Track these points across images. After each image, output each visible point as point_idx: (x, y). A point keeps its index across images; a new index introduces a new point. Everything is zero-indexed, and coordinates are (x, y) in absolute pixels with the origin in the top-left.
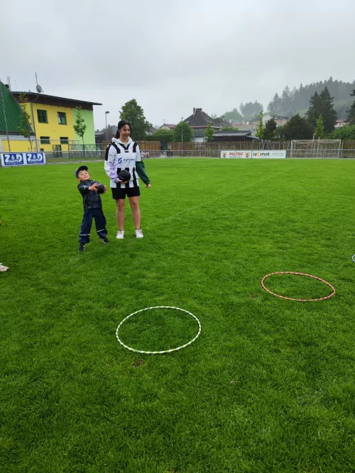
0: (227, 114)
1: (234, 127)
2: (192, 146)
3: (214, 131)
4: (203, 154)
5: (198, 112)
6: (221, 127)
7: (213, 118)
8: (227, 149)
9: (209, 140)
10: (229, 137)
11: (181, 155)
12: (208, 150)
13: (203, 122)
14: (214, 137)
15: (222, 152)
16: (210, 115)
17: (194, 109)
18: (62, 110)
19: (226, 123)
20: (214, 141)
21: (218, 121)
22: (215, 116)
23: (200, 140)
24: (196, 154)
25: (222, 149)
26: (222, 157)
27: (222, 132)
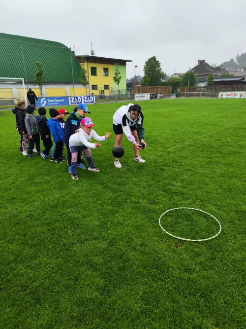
0: (225, 63)
1: (231, 73)
2: (195, 90)
3: (215, 77)
4: (204, 95)
5: (202, 63)
6: (220, 74)
7: (213, 67)
8: (225, 91)
9: (209, 85)
10: (226, 81)
11: (187, 96)
12: (209, 92)
13: (206, 71)
14: (214, 82)
15: (220, 93)
16: (211, 65)
17: (199, 60)
18: (106, 66)
19: (224, 70)
20: (214, 85)
21: (218, 69)
22: (215, 65)
23: (202, 85)
24: (198, 95)
25: (221, 91)
26: (219, 97)
27: (222, 77)
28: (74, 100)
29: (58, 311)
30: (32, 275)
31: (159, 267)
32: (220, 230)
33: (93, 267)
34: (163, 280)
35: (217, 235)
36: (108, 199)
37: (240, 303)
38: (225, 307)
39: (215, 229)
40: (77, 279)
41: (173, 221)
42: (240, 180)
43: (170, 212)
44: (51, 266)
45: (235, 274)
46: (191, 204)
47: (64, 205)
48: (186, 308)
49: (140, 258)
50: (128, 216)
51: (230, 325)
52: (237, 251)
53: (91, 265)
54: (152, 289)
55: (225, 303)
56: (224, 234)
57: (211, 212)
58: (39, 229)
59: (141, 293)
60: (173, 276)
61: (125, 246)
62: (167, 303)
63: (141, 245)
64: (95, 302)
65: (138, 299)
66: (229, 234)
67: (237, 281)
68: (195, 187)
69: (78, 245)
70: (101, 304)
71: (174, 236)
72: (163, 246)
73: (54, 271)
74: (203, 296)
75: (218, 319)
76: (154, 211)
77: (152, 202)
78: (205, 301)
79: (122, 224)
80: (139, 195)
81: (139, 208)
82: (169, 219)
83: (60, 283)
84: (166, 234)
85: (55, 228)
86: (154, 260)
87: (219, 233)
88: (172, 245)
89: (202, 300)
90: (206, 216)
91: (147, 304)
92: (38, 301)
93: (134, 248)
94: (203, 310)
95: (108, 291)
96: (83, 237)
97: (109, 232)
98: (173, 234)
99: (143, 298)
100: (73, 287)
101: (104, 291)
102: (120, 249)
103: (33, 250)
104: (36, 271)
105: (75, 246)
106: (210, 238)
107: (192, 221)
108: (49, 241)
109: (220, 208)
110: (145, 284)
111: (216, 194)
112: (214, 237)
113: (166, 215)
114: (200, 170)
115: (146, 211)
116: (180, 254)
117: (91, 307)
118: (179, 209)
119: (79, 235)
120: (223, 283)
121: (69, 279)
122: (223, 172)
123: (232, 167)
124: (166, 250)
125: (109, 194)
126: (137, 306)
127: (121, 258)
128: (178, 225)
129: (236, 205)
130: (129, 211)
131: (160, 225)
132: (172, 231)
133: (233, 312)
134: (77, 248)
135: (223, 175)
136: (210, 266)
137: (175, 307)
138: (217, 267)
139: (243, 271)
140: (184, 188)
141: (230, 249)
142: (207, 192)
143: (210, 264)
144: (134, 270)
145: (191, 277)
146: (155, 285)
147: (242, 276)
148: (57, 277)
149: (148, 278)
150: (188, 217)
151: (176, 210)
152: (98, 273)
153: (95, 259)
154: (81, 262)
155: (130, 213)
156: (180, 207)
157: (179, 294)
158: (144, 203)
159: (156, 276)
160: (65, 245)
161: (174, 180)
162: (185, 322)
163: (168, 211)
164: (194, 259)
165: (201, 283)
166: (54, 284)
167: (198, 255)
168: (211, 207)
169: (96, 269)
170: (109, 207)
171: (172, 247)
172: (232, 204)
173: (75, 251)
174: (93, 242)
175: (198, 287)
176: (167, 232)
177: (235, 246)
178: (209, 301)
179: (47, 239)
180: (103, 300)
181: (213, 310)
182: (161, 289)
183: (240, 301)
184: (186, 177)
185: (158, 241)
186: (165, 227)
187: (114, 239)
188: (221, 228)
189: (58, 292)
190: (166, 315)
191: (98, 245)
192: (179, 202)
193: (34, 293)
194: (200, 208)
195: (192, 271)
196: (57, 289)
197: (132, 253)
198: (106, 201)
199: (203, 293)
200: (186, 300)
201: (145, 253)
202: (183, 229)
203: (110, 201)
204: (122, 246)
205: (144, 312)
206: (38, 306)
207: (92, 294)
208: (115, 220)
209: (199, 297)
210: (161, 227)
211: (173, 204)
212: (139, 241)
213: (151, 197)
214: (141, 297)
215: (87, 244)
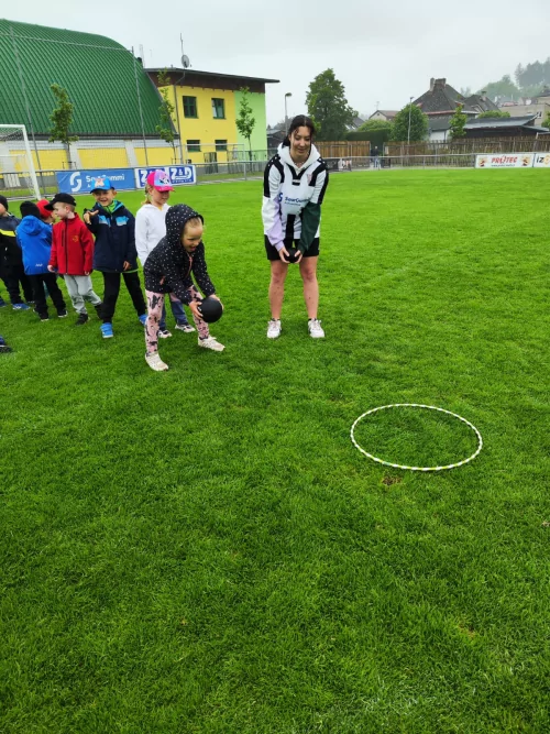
0: (491, 86)
1: (503, 110)
2: (423, 149)
3: (467, 120)
4: (443, 161)
5: (439, 86)
6: (478, 112)
7: (463, 95)
8: (489, 151)
9: (455, 136)
10: (492, 129)
11: (405, 164)
12: (454, 155)
13: (447, 104)
14: (466, 130)
15: (479, 158)
16: (459, 91)
17: (432, 79)
18: (219, 94)
19: (488, 102)
20: (465, 137)
21: (474, 100)
22: (468, 90)
23: (439, 137)
24: (430, 162)
25: (482, 151)
26: (478, 166)
27: (483, 119)
29: (148, 616)
30: (86, 552)
31: (354, 525)
32: (480, 448)
33: (215, 529)
34: (362, 549)
35: (473, 457)
36: (240, 393)
37: (519, 584)
38: (490, 593)
39: (469, 446)
40: (182, 556)
41: (380, 432)
42: (521, 345)
43: (374, 413)
44: (126, 533)
45: (508, 531)
46: (418, 397)
47: (144, 407)
48: (412, 598)
49: (314, 507)
50: (285, 425)
51: (498, 625)
52: (512, 487)
53: (212, 525)
54: (340, 566)
55: (489, 584)
56: (488, 454)
57: (459, 411)
58: (94, 460)
59: (318, 576)
60: (383, 541)
61: (281, 485)
62: (373, 591)
63: (314, 483)
64: (223, 596)
65: (313, 586)
66: (496, 453)
67: (513, 543)
68: (425, 361)
69: (181, 488)
70: (237, 599)
71: (383, 462)
72: (360, 483)
73: (134, 541)
74: (444, 574)
75: (475, 615)
76: (340, 413)
77: (335, 396)
78: (448, 584)
79: (272, 442)
80: (307, 381)
81: (306, 409)
82: (372, 429)
83: (147, 564)
84: (365, 459)
85: (128, 457)
86: (343, 510)
87: (478, 452)
88: (379, 480)
89: (444, 582)
90: (449, 421)
91: (331, 595)
92: (104, 600)
93: (300, 488)
94: (444, 601)
95: (250, 574)
96: (189, 472)
97: (245, 459)
98: (381, 459)
99: (323, 585)
100: (177, 569)
101: (242, 574)
102: (271, 492)
103: (83, 503)
104: (95, 544)
105: (174, 490)
106: (460, 464)
107: (420, 430)
108: (118, 482)
109: (478, 402)
110: (327, 557)
111: (471, 374)
112: (467, 460)
113: (366, 421)
114: (436, 326)
115: (321, 415)
116: (398, 497)
117: (217, 607)
118: (391, 408)
119: (180, 468)
120: (485, 548)
121: (165, 556)
122: (485, 328)
123: (505, 317)
124: (369, 491)
125: (242, 382)
126: (312, 600)
128: (392, 440)
129: (513, 396)
130: (286, 415)
131: (354, 441)
132: (379, 452)
133: (506, 601)
134: (179, 494)
135: (487, 336)
136: (459, 517)
137: (389, 597)
138: (474, 518)
139: (526, 524)
140: (402, 364)
141: (500, 482)
142: (451, 371)
143: (458, 513)
144: (302, 532)
145: (420, 539)
146: (345, 559)
147: (524, 533)
148: (140, 552)
149: (331, 546)
150: (412, 424)
151: (386, 409)
152: (227, 540)
153: (220, 514)
154: (188, 522)
155: (289, 420)
156: (394, 402)
157: (397, 574)
158: (318, 400)
159: (347, 542)
160: (151, 489)
161: (380, 347)
162: (410, 623)
163: (369, 412)
164: (425, 505)
165: (440, 550)
166: (134, 567)
167: (435, 497)
168: (459, 402)
169: (221, 534)
170: (241, 409)
171: (380, 485)
172: (504, 394)
173: (174, 500)
174: (212, 481)
175: (435, 557)
176: (368, 455)
177: (510, 477)
178: (456, 584)
179: (111, 479)
180: (241, 593)
181: (466, 600)
182: (359, 565)
183: (519, 581)
184: (407, 341)
185: (350, 474)
186: (364, 444)
187: (257, 472)
188: (481, 442)
189: (145, 582)
190: (370, 614)
191: (224, 486)
192: (392, 393)
193: (94, 586)
194: (437, 404)
195: (423, 528)
196: (142, 575)
197: (297, 498)
198: (236, 398)
199: (445, 569)
200: (411, 583)
201: (325, 499)
202: (401, 447)
203: (243, 397)
204: (273, 486)
205: (326, 611)
206: (104, 611)
207: (216, 582)
208: (257, 434)
209: (437, 577)
210: (357, 446)
211: (379, 398)
212: (309, 475)
213: (333, 385)
214: (319, 583)
215: (198, 485)
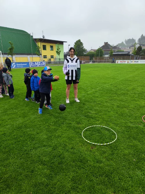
0: (119, 44)
1: (122, 50)
2: (103, 59)
3: (113, 52)
4: (108, 62)
5: (106, 44)
6: (116, 50)
8: (119, 59)
9: (111, 56)
10: (120, 54)
11: (98, 62)
12: (110, 60)
13: (108, 48)
14: (113, 54)
15: (117, 61)
16: (111, 45)
17: (105, 42)
18: (52, 45)
19: (119, 48)
20: (113, 56)
21: (115, 47)
22: (114, 45)
23: (107, 56)
24: (105, 62)
25: (117, 59)
26: (116, 63)
27: (117, 52)
28: (33, 64)
29: (20, 191)
30: (4, 171)
31: (83, 161)
32: (116, 138)
33: (43, 163)
34: (84, 169)
35: (114, 141)
36: (53, 122)
37: (128, 179)
38: (119, 182)
39: (114, 137)
40: (32, 171)
41: (90, 133)
42: (128, 109)
44: (17, 164)
45: (124, 162)
46: (100, 124)
47: (26, 127)
48: (97, 184)
49: (71, 156)
50: (64, 132)
51: (122, 191)
52: (125, 149)
53: (42, 162)
54: (78, 174)
55: (119, 179)
56: (119, 140)
57: (112, 128)
58: (10, 142)
59: (71, 177)
60: (90, 166)
61: (62, 149)
62: (87, 182)
63: (71, 149)
64: (43, 184)
65: (69, 181)
66: (121, 139)
67: (126, 166)
68: (102, 113)
69: (34, 150)
70: (47, 185)
71: (90, 142)
72: (84, 148)
73: (19, 167)
74: (107, 176)
75: (115, 189)
76: (79, 128)
77: (78, 123)
78: (108, 179)
79: (60, 137)
80: (71, 119)
81: (70, 127)
82: (88, 133)
83: (22, 174)
84: (86, 141)
85: (20, 141)
86: (79, 157)
88: (89, 147)
89: (106, 179)
90: (109, 130)
91: (75, 183)
92: (8, 186)
93: (68, 150)
94: (107, 184)
95: (52, 177)
96: (37, 145)
97: (53, 142)
98: (90, 141)
99: (72, 180)
100: (31, 176)
101: (50, 177)
102: (59, 152)
103: (5, 155)
104: (7, 168)
105: (32, 151)
106: (111, 143)
107: (101, 133)
108: (16, 149)
109: (116, 125)
110: (74, 171)
111: (114, 117)
113: (86, 130)
114: (105, 104)
115: (75, 129)
116: (94, 153)
117: (41, 188)
119: (34, 144)
120: (118, 168)
121: (27, 172)
122: (118, 104)
123: (123, 102)
124: (86, 151)
125: (53, 119)
126: (69, 185)
127: (59, 157)
128: (93, 136)
129: (125, 123)
130: (65, 128)
131: (83, 136)
132: (90, 140)
133: (124, 184)
134: (33, 152)
135: (118, 107)
136: (111, 159)
137: (91, 184)
138: (115, 159)
139: (129, 160)
140: (97, 114)
141: (122, 148)
142: (109, 116)
143: (111, 157)
144: (67, 164)
145: (100, 165)
146: (79, 172)
147: (129, 163)
148: (20, 170)
149: (75, 168)
150: (99, 131)
151: (92, 127)
152: (46, 166)
153: (44, 158)
154: (35, 161)
155: (65, 130)
156: (94, 125)
157: (93, 176)
158: (74, 124)
159: (80, 166)
160: (25, 151)
161: (91, 110)
162: (97, 192)
163: (87, 128)
164: (102, 155)
165: (106, 168)
166: (18, 175)
167: (105, 152)
168: (112, 125)
169: (44, 165)
170: (53, 127)
171: (90, 149)
172: (123, 123)
173: (32, 154)
174: (43, 148)
175: (104, 171)
177: (125, 147)
178: (110, 179)
179: (14, 148)
180: (49, 183)
181: (113, 184)
182: (83, 173)
183: (127, 178)
184: (98, 108)
185: (82, 146)
186: (85, 137)
187: (56, 146)
188: (117, 137)
189: (21, 180)
190: (86, 189)
191: (46, 150)
192: (94, 122)
193: (5, 182)
194: (106, 125)
195: (101, 162)
196: (20, 178)
197: (66, 153)
198: (51, 124)
199: (107, 175)
200: (98, 179)
201: (74, 153)
202: (96, 138)
203: (53, 123)
204: (60, 150)
205: (73, 188)
206: (8, 190)
207: (42, 179)
208: (56, 134)
209: (105, 177)
210: (83, 138)
211: (90, 124)
212: (70, 146)
213: (78, 120)
215: (39, 149)
